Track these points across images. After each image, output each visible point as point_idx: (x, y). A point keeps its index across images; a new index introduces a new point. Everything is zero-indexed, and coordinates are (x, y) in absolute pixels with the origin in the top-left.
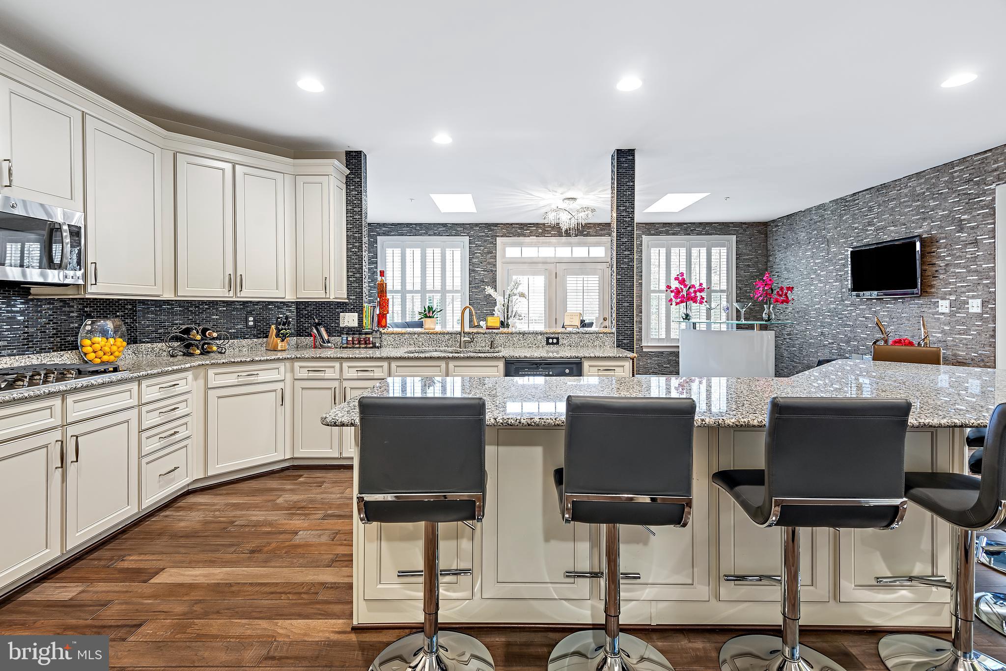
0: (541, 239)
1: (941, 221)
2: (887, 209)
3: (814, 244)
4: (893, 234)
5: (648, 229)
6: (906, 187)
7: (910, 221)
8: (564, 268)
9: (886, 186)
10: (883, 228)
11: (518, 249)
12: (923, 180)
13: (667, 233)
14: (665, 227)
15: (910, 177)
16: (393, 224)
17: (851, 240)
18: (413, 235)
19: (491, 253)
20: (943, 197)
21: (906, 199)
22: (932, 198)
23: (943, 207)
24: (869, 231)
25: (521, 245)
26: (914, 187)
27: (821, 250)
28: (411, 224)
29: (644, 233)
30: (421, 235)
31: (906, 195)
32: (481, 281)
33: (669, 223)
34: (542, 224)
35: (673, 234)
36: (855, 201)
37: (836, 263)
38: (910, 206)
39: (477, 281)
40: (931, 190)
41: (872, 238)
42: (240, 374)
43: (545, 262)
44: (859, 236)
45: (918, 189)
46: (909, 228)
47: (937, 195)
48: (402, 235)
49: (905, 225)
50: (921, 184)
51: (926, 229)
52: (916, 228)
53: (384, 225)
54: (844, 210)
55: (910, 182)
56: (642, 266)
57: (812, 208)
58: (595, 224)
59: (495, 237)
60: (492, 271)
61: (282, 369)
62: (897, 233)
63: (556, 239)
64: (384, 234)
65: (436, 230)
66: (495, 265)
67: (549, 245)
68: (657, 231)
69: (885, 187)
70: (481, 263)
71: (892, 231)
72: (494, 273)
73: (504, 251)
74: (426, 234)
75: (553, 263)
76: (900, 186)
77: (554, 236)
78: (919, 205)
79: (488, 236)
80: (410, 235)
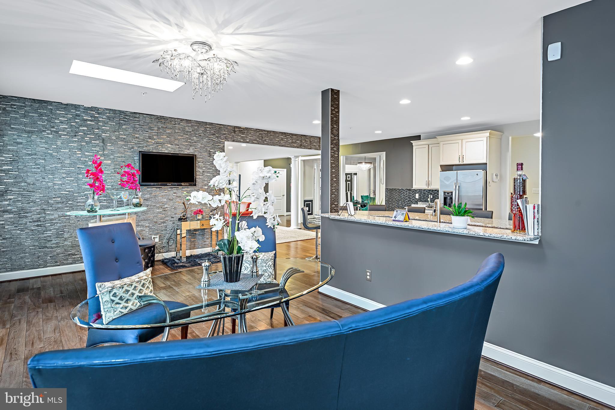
1: (200, 149)
2: (165, 132)
3: (83, 138)
4: (170, 149)
6: (179, 124)
7: (182, 145)
9: (165, 119)
10: (162, 144)
12: (190, 125)
15: (182, 120)
17: (131, 145)
20: (201, 137)
21: (179, 131)
22: (196, 136)
23: (201, 142)
24: (149, 142)
26: (184, 126)
27: (93, 146)
31: (179, 129)
36: (135, 118)
37: (114, 159)
38: (182, 136)
40: (195, 132)
41: (153, 148)
44: (140, 144)
45: (186, 128)
46: (181, 148)
47: (198, 136)
49: (178, 145)
50: (189, 126)
51: (192, 151)
52: (185, 149)
54: (124, 121)
55: (182, 122)
57: (79, 105)
62: (173, 149)
69: (163, 118)
71: (169, 147)
76: (175, 122)
78: (188, 138)
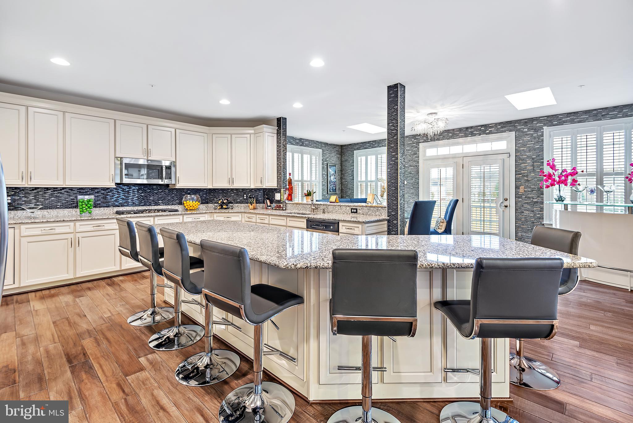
0: (452, 141)
5: (550, 121)
8: (469, 160)
11: (435, 149)
13: (572, 122)
14: (569, 117)
16: (361, 143)
18: (371, 148)
19: (416, 154)
25: (437, 146)
28: (370, 142)
29: (545, 125)
30: (375, 147)
32: (409, 173)
33: (574, 113)
34: (451, 130)
35: (580, 122)
39: (407, 173)
42: (225, 217)
43: (454, 157)
48: (366, 149)
53: (358, 144)
56: (543, 154)
58: (496, 124)
59: (418, 143)
60: (416, 166)
61: (240, 216)
63: (463, 139)
64: (357, 149)
65: (383, 143)
66: (418, 162)
67: (458, 144)
68: (560, 121)
70: (410, 161)
72: (417, 167)
73: (425, 152)
74: (378, 146)
75: (461, 157)
77: (462, 137)
79: (414, 143)
80: (370, 148)
